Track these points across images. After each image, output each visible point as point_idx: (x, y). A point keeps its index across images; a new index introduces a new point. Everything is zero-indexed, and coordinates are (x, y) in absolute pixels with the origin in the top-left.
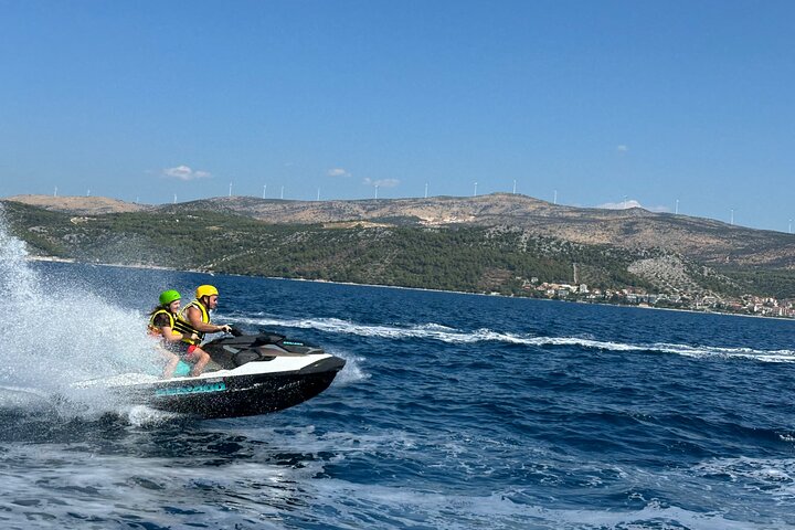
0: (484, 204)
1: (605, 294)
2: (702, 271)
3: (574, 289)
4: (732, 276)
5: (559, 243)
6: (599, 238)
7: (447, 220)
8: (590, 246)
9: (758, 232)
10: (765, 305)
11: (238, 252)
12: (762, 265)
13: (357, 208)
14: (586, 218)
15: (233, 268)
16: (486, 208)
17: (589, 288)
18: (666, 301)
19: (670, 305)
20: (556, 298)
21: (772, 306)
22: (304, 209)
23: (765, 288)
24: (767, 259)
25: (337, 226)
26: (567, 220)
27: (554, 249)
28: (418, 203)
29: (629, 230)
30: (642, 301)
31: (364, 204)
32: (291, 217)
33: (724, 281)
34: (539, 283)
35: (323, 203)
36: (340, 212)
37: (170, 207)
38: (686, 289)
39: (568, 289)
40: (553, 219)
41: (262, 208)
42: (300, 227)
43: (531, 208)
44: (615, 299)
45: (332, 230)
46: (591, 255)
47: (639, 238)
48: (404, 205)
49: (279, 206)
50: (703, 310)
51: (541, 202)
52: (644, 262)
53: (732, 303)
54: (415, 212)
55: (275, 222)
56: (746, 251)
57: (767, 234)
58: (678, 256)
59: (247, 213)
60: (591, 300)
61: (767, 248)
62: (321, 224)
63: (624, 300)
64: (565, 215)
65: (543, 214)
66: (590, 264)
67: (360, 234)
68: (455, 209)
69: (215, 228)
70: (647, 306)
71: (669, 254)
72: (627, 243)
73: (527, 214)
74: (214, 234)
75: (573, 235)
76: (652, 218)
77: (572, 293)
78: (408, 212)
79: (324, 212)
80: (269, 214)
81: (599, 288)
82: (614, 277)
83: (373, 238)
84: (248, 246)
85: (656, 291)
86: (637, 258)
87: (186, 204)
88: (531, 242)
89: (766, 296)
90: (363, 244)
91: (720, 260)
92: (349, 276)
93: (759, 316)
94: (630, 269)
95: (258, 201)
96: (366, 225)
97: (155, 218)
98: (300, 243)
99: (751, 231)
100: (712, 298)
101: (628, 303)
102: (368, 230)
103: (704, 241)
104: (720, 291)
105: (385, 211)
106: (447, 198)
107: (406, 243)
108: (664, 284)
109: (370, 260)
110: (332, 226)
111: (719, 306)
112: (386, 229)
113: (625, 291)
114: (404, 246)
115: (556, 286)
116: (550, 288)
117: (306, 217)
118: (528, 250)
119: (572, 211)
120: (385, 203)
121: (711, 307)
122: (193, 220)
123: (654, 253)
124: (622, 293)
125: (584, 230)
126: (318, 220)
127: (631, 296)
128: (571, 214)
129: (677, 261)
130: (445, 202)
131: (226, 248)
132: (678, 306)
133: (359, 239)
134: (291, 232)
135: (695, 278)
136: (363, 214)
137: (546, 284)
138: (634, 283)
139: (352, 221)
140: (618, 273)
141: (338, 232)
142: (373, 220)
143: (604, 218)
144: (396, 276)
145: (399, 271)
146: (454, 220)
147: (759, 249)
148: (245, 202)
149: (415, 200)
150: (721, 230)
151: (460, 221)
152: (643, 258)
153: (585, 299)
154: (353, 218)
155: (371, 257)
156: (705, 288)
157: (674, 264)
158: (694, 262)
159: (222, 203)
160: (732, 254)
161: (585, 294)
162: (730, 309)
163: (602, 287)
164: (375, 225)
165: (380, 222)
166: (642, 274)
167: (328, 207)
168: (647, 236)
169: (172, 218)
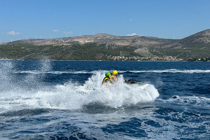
0: (96, 37)
1: (129, 58)
2: (153, 51)
3: (121, 58)
4: (161, 51)
5: (116, 46)
6: (126, 44)
7: (86, 42)
8: (124, 46)
9: (167, 39)
10: (169, 58)
11: (30, 54)
12: (168, 48)
13: (62, 40)
14: (123, 39)
15: (29, 58)
16: (96, 38)
17: (125, 57)
18: (144, 59)
19: (145, 60)
20: (116, 60)
21: (171, 58)
22: (47, 41)
23: (169, 54)
24: (169, 46)
25: (57, 45)
26: (118, 39)
27: (115, 47)
28: (78, 38)
29: (134, 41)
30: (138, 60)
31: (64, 39)
32: (44, 44)
33: (159, 53)
34: (112, 57)
35: (52, 39)
36: (57, 41)
37: (10, 43)
38: (149, 55)
39: (119, 58)
40: (114, 40)
41: (36, 42)
42: (46, 46)
43: (108, 37)
44: (132, 59)
45: (55, 46)
46: (125, 48)
47: (137, 43)
48: (74, 38)
49: (41, 41)
50: (154, 61)
51: (111, 35)
52: (138, 49)
53: (161, 58)
54: (78, 40)
55: (39, 45)
56: (163, 45)
57: (169, 40)
58: (147, 47)
59: (32, 43)
60: (125, 60)
61: (169, 43)
62: (52, 45)
63: (134, 60)
64: (117, 38)
65: (112, 38)
66: (124, 51)
67: (63, 47)
68: (88, 39)
69: (23, 48)
70: (140, 61)
71: (144, 47)
72: (134, 45)
73: (107, 39)
74: (23, 49)
75: (119, 44)
76: (140, 38)
77: (120, 59)
78: (76, 40)
79: (53, 41)
80: (38, 43)
81: (127, 57)
82: (131, 54)
83: (67, 48)
84: (33, 52)
85: (142, 57)
86: (136, 48)
87: (14, 42)
88: (109, 46)
89: (169, 56)
90: (64, 50)
91: (157, 47)
92: (61, 58)
93: (168, 61)
94: (135, 51)
95: (34, 40)
96: (64, 44)
97: (6, 46)
98: (47, 50)
99: (165, 39)
100: (156, 57)
101: (135, 60)
102: (65, 46)
103: (153, 43)
104: (158, 55)
105: (70, 40)
106: (86, 36)
107: (76, 48)
108: (144, 55)
109: (66, 54)
110: (55, 45)
111: (158, 59)
112: (71, 45)
113: (134, 57)
114: (75, 49)
115: (116, 57)
116: (115, 58)
117: (48, 43)
118: (108, 48)
119: (119, 37)
120: (70, 38)
121: (156, 60)
122: (17, 46)
123: (140, 47)
124: (133, 58)
125: (122, 42)
126: (52, 44)
127: (136, 58)
128: (119, 38)
129: (147, 48)
130: (85, 37)
131: (27, 53)
132: (147, 60)
133: (63, 48)
134: (45, 48)
135: (151, 52)
136: (64, 41)
137: (113, 57)
138: (136, 55)
139: (61, 44)
140: (132, 52)
141: (57, 47)
142: (66, 43)
143: (127, 38)
144: (74, 57)
145: (75, 56)
146: (88, 42)
147: (167, 44)
148: (31, 40)
149: (77, 37)
150: (157, 40)
151: (90, 42)
152: (138, 48)
153: (124, 60)
154: (61, 43)
155: (67, 53)
156: (154, 55)
157: (146, 49)
158: (151, 48)
159: (25, 41)
160: (160, 45)
161: (124, 59)
162: (161, 60)
163: (128, 57)
164: (67, 44)
165: (68, 43)
166: (138, 53)
167: (54, 40)
168: (139, 42)
169: (11, 46)
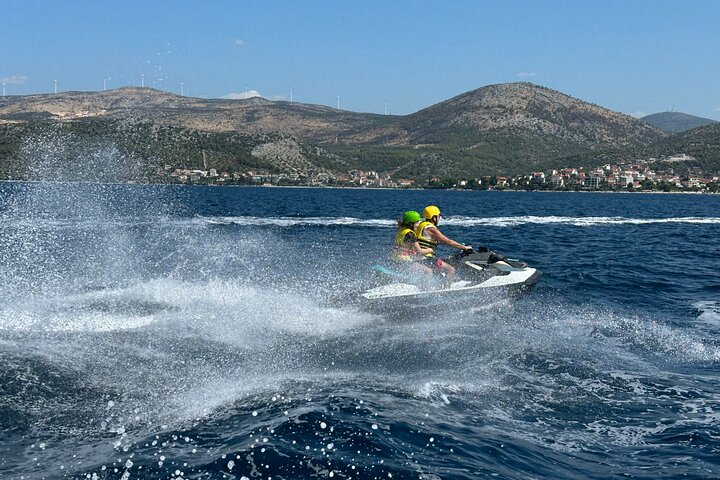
0: (115, 98)
1: (233, 176)
2: (315, 152)
3: (205, 173)
4: (340, 154)
5: (188, 132)
6: (225, 126)
7: (79, 115)
8: (217, 134)
9: (361, 114)
10: (368, 178)
12: (364, 143)
14: (212, 108)
16: (117, 101)
17: (218, 172)
18: (286, 180)
19: (290, 183)
20: (189, 182)
21: (374, 178)
23: (366, 164)
24: (368, 138)
26: (195, 110)
27: (184, 138)
28: (47, 98)
29: (251, 117)
30: (266, 181)
33: (334, 159)
34: (173, 170)
38: (303, 168)
39: (199, 174)
40: (181, 110)
43: (160, 101)
44: (242, 180)
46: (218, 142)
47: (260, 124)
48: (33, 101)
50: (318, 185)
51: (169, 94)
52: (265, 146)
53: (341, 178)
54: (46, 108)
56: (352, 132)
57: (367, 116)
58: (294, 139)
60: (220, 183)
61: (368, 129)
63: (250, 181)
64: (193, 106)
65: (172, 106)
66: (218, 150)
68: (87, 103)
70: (270, 186)
71: (286, 137)
72: (250, 130)
73: (157, 106)
75: (201, 125)
76: (270, 106)
77: (203, 178)
78: (39, 107)
81: (228, 171)
82: (240, 161)
85: (278, 171)
86: (259, 143)
88: (161, 132)
89: (368, 170)
91: (330, 140)
93: (364, 188)
94: (253, 153)
99: (354, 114)
100: (325, 175)
101: (254, 183)
103: (316, 124)
104: (331, 168)
105: (16, 107)
106: (76, 93)
108: (284, 164)
111: (331, 182)
112: (19, 125)
113: (251, 173)
115: (188, 172)
116: (183, 174)
118: (160, 139)
119: (199, 102)
120: (15, 99)
121: (325, 183)
123: (273, 137)
124: (247, 174)
125: (210, 120)
127: (256, 177)
128: (197, 105)
129: (294, 143)
130: (76, 97)
132: (296, 183)
135: (309, 158)
137: (178, 170)
138: (257, 165)
140: (243, 156)
142: (3, 117)
143: (228, 108)
146: (86, 114)
147: (362, 130)
149: (45, 95)
150: (330, 114)
151: (91, 115)
152: (264, 142)
153: (215, 182)
156: (319, 166)
157: (291, 147)
158: (308, 144)
160: (341, 135)
161: (215, 178)
162: (340, 183)
163: (230, 171)
164: (4, 121)
165: (10, 119)
166: (264, 157)
168: (267, 122)
